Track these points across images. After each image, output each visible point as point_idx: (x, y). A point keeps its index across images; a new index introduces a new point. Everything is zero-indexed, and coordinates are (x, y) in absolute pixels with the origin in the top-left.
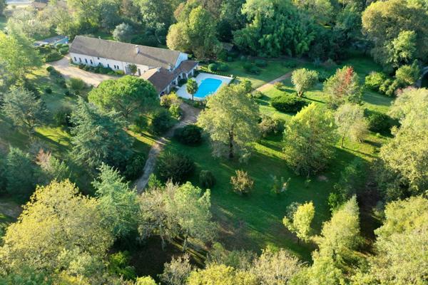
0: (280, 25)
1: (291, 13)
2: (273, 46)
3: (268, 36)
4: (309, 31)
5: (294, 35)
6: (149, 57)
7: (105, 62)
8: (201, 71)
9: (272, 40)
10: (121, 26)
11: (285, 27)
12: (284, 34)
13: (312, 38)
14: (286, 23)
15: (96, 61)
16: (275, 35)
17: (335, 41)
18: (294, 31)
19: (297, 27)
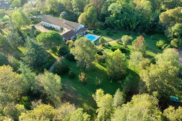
0: (125, 16)
1: (130, 12)
2: (120, 25)
3: (118, 21)
4: (137, 21)
5: (130, 21)
6: (68, 25)
7: (53, 26)
8: (89, 33)
9: (120, 22)
10: (63, 12)
11: (127, 18)
12: (126, 20)
13: (138, 23)
14: (128, 16)
15: (50, 25)
16: (121, 20)
17: (148, 25)
18: (130, 19)
19: (132, 18)
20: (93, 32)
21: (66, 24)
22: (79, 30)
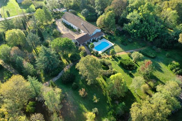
0: (143, 26)
2: (137, 35)
3: (135, 31)
4: (156, 33)
5: (148, 32)
6: (85, 28)
7: (72, 25)
8: (104, 38)
11: (145, 28)
12: (144, 31)
13: (156, 36)
14: (147, 26)
15: (69, 24)
16: (139, 31)
17: (167, 40)
18: (149, 31)
19: (151, 30)
20: (108, 38)
21: (83, 26)
22: (95, 34)
